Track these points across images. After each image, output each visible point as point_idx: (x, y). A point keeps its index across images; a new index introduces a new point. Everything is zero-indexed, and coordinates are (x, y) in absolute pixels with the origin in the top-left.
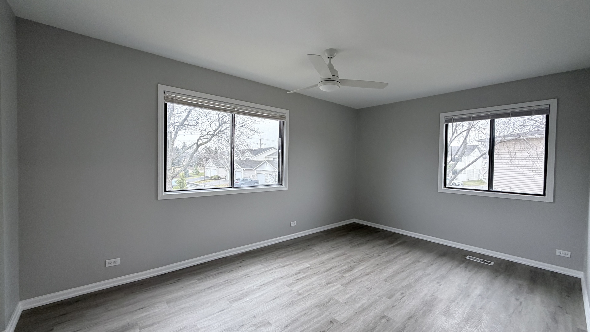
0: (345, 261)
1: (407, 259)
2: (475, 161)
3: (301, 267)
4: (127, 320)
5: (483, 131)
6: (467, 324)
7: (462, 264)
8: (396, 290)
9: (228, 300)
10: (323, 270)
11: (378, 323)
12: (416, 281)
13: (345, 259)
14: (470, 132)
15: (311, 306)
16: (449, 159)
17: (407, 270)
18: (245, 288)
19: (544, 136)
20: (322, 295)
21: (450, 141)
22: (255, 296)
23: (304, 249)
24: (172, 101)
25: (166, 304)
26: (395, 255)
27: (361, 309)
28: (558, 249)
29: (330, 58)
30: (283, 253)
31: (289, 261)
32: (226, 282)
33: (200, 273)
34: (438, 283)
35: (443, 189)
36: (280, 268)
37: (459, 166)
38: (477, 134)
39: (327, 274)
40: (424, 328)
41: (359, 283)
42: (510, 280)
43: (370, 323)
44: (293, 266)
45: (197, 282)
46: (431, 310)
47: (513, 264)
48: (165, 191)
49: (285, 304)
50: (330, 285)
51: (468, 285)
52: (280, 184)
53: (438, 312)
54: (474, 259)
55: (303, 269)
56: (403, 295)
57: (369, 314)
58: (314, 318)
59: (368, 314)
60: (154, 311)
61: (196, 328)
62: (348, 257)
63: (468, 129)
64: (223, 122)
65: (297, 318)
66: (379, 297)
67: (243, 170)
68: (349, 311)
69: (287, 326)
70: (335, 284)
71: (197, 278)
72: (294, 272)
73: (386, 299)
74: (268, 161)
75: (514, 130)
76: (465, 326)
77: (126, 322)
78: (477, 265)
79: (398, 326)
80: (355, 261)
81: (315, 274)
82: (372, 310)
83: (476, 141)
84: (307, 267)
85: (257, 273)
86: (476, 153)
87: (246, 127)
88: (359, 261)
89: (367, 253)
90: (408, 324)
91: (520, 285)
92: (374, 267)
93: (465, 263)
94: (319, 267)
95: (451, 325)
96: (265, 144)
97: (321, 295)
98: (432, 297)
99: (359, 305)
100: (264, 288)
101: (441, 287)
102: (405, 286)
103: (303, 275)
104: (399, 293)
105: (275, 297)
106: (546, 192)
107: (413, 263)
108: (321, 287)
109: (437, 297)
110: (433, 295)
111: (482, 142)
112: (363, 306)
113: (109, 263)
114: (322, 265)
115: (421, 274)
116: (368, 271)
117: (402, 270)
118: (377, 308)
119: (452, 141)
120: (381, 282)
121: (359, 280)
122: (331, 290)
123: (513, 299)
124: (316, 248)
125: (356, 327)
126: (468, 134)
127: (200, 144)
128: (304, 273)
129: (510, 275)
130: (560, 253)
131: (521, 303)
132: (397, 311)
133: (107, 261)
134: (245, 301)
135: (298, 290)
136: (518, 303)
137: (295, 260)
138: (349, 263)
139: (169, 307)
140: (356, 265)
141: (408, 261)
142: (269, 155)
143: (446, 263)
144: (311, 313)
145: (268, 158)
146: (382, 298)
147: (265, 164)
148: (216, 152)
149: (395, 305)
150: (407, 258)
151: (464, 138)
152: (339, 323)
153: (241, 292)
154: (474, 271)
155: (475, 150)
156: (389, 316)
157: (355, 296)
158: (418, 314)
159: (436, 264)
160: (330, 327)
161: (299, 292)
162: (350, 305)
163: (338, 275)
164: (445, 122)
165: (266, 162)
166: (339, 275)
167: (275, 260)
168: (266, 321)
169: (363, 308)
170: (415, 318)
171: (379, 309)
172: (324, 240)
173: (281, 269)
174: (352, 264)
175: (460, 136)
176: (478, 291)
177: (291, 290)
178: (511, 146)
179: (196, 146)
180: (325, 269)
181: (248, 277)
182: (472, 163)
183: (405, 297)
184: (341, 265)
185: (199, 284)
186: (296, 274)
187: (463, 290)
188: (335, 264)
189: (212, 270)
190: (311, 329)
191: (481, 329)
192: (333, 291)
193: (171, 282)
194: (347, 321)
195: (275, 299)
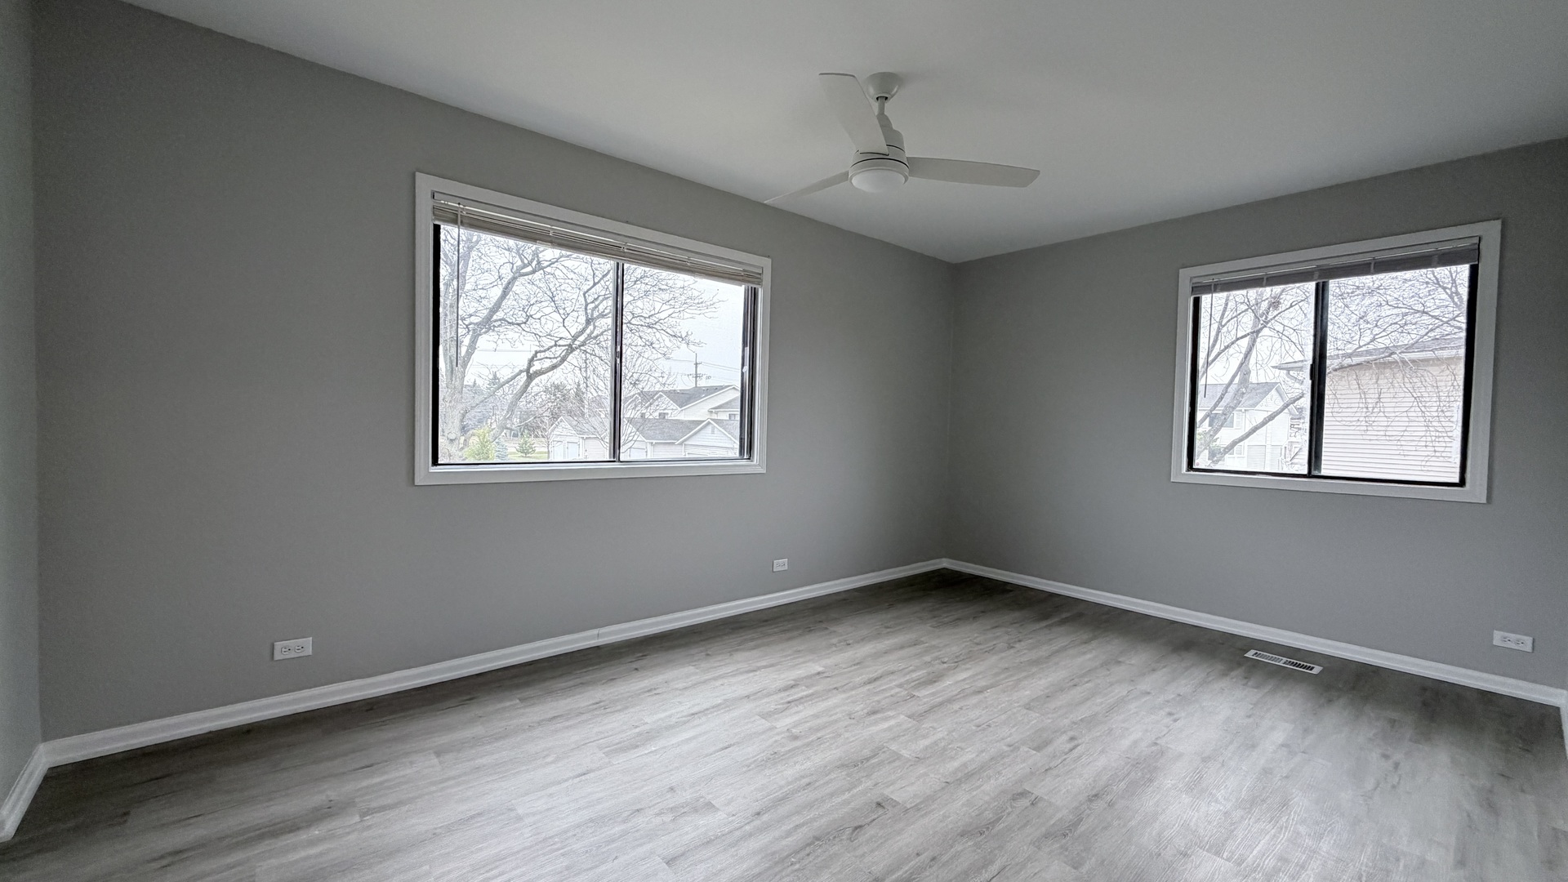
0: (917, 661)
1: (1088, 656)
2: (1270, 420)
3: (800, 672)
4: (329, 793)
5: (1294, 338)
6: (1249, 813)
7: (1235, 669)
8: (1057, 731)
9: (600, 748)
10: (858, 680)
11: (1007, 808)
12: (1111, 709)
13: (918, 655)
14: (1258, 340)
15: (825, 767)
16: (1199, 416)
17: (1087, 682)
18: (647, 720)
19: (1462, 352)
20: (853, 741)
22: (674, 740)
23: (808, 630)
24: (455, 219)
25: (434, 756)
26: (1054, 648)
27: (960, 775)
28: (1500, 629)
29: (883, 99)
30: (752, 640)
32: (596, 706)
33: (527, 684)
34: (1170, 714)
35: (1184, 474)
36: (741, 673)
37: (1225, 437)
38: (1277, 345)
39: (869, 690)
40: (1133, 823)
41: (956, 712)
43: (986, 810)
44: (777, 671)
45: (518, 704)
46: (1151, 781)
47: (1374, 672)
48: (435, 462)
49: (755, 761)
50: (879, 716)
51: (1251, 720)
52: (745, 457)
53: (1169, 783)
54: (1267, 658)
55: (803, 678)
56: (1076, 742)
57: (982, 788)
58: (832, 795)
59: (980, 787)
60: (402, 773)
61: (513, 814)
62: (927, 651)
63: (1254, 332)
64: (598, 314)
65: (788, 794)
66: (1010, 746)
67: (649, 445)
68: (927, 780)
69: (758, 814)
70: (890, 713)
71: (518, 696)
72: (780, 684)
73: (1027, 752)
74: (717, 421)
75: (1377, 335)
76: (1242, 818)
77: (324, 798)
78: (1275, 672)
79: (1060, 817)
80: (946, 660)
81: (836, 688)
82: (989, 778)
83: (1273, 367)
84: (813, 672)
85: (681, 685)
86: (1272, 402)
87: (659, 328)
88: (956, 660)
89: (978, 640)
90: (1088, 812)
91: (1393, 722)
92: (997, 674)
93: (1243, 668)
94: (850, 672)
95: (1206, 817)
96: (709, 377)
97: (854, 739)
98: (1154, 748)
99: (956, 764)
100: (699, 721)
101: (1179, 724)
102: (1081, 720)
103: (804, 691)
104: (1065, 738)
105: (727, 744)
106: (1468, 476)
107: (1102, 666)
108: (851, 721)
109: (1169, 748)
110: (1156, 744)
111: (1288, 370)
112: (967, 767)
113: (284, 650)
114: (856, 669)
115: (1125, 693)
116: (983, 683)
117: (1071, 684)
118: (1003, 771)
119: (1210, 363)
120: (1015, 710)
121: (956, 706)
122: (878, 729)
123: (1375, 756)
124: (840, 629)
125: (945, 817)
126: (1253, 345)
127: (535, 372)
128: (807, 687)
129: (1366, 699)
130: (1504, 639)
131: (1397, 766)
132: (1057, 780)
133: (278, 645)
134: (646, 752)
135: (788, 727)
136: (1390, 764)
137: (786, 656)
138: (929, 664)
139: (440, 763)
140: (948, 669)
141: (1088, 660)
142: (719, 407)
143: (1191, 666)
144: (827, 783)
145: (716, 413)
146: (1018, 748)
147: (709, 428)
148: (579, 394)
149: (1052, 765)
150: (1084, 653)
151: (1242, 356)
152: (899, 806)
153: (637, 730)
154: (1269, 688)
155: (1269, 396)
156: (1037, 792)
157: (943, 744)
158: (1115, 788)
159: (1165, 669)
160: (876, 816)
161: (794, 731)
162: (929, 766)
163: (898, 693)
164: (1192, 294)
165: (712, 422)
166: (903, 693)
167: (731, 655)
168: (702, 799)
169: (966, 772)
170: (1109, 798)
171: (1008, 775)
172: (861, 609)
173: (745, 676)
174: (937, 666)
175: (1231, 350)
176: (1279, 736)
177: (772, 728)
178: (1367, 378)
179: (524, 376)
180: (865, 677)
181: (656, 694)
182: (1264, 423)
183: (1079, 748)
184: (907, 668)
185: (522, 711)
186: (786, 689)
187: (1237, 733)
188: (892, 667)
189: (561, 676)
190: (823, 821)
191: (1286, 828)
192: (885, 730)
193: (450, 703)
194: (921, 803)
195: (726, 748)
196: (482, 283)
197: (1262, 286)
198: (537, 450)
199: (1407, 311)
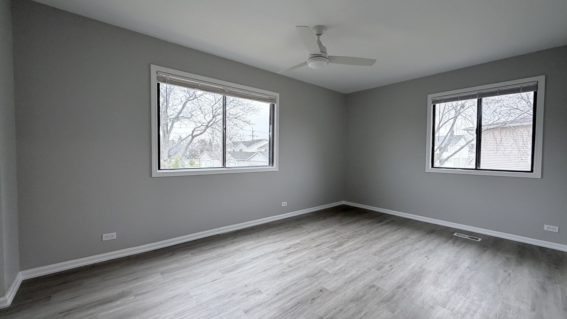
0: (334, 238)
1: (396, 236)
2: (461, 149)
3: (292, 243)
4: (123, 288)
5: (470, 119)
6: (455, 292)
7: (450, 240)
8: (385, 263)
9: (220, 271)
10: (313, 245)
11: (367, 291)
12: (405, 255)
13: (334, 236)
14: (457, 120)
15: (301, 277)
16: (436, 148)
17: (396, 245)
18: (237, 261)
19: (531, 123)
21: (437, 129)
22: (247, 268)
23: (294, 227)
24: (165, 82)
25: (160, 275)
26: (384, 233)
27: (350, 279)
28: (547, 224)
29: (319, 35)
30: (275, 231)
31: (279, 238)
32: (219, 256)
33: (194, 248)
34: (426, 257)
35: (430, 169)
36: (271, 243)
37: (445, 155)
38: (464, 122)
39: (317, 249)
40: (413, 296)
41: (349, 256)
42: (498, 254)
43: (360, 292)
44: (283, 242)
45: (190, 255)
46: (420, 281)
47: (500, 240)
48: (159, 169)
49: (276, 275)
50: (321, 258)
51: (456, 258)
52: (271, 165)
53: (426, 282)
54: (461, 236)
55: (293, 245)
56: (392, 267)
58: (304, 287)
59: (357, 284)
60: (149, 281)
61: (189, 295)
62: (337, 235)
63: (455, 117)
64: (217, 114)
65: (288, 287)
66: (368, 269)
67: (236, 161)
68: (339, 282)
69: (277, 294)
70: (325, 257)
71: (190, 253)
72: (284, 247)
73: (375, 271)
74: (261, 152)
75: (500, 117)
76: (453, 294)
77: (121, 290)
78: (465, 241)
79: (387, 294)
80: (344, 238)
81: (305, 249)
82: (361, 280)
83: (462, 130)
84: (297, 242)
85: (249, 248)
86: (462, 142)
87: (239, 119)
88: (348, 238)
89: (356, 230)
90: (397, 292)
91: (508, 259)
92: (364, 243)
93: (453, 239)
94: (310, 243)
95: (440, 294)
96: (257, 136)
97: (312, 267)
98: (421, 269)
99: (349, 276)
100: (255, 261)
101: (430, 260)
102: (394, 259)
103: (293, 249)
104: (388, 265)
105: (266, 269)
106: (534, 168)
107: (402, 239)
108: (310, 260)
109: (426, 269)
110: (421, 267)
111: (468, 130)
112: (352, 277)
113: (106, 237)
114: (312, 242)
115: (410, 249)
116: (358, 246)
117: (391, 246)
118: (366, 278)
119: (439, 129)
120: (370, 256)
121: (348, 255)
122: (321, 263)
123: (501, 271)
124: (306, 227)
125: (345, 295)
126: (455, 122)
127: (194, 135)
129: (498, 250)
130: (548, 228)
131: (509, 274)
132: (385, 281)
133: (104, 235)
134: (237, 272)
135: (288, 263)
136: (507, 274)
137: (286, 237)
138: (338, 239)
139: (163, 277)
140: (345, 241)
141: (396, 237)
142: (261, 147)
143: (434, 239)
144: (302, 283)
145: (260, 149)
146: (371, 270)
147: (258, 155)
148: (211, 143)
149: (384, 275)
151: (451, 126)
152: (328, 291)
153: (233, 264)
154: (462, 247)
155: (461, 140)
156: (379, 285)
157: (344, 268)
158: (406, 283)
159: (425, 240)
160: (320, 295)
161: (290, 264)
162: (339, 276)
163: (327, 250)
164: (432, 104)
165: (259, 152)
166: (329, 250)
167: (267, 237)
168: (257, 289)
169: (353, 278)
170: (404, 287)
171: (368, 279)
172: (314, 220)
174: (341, 240)
175: (447, 124)
176: (466, 264)
177: (282, 263)
178: (497, 133)
179: (191, 137)
180: (315, 244)
181: (240, 251)
182: (459, 150)
183: (393, 269)
184: (331, 241)
185: (191, 258)
186: (287, 249)
187: (451, 263)
188: (325, 240)
189: (205, 245)
190: (301, 297)
191: (469, 297)
192: (323, 264)
193: (166, 255)
194: (336, 290)
195: (266, 271)
196: (175, 104)
197: (458, 100)
198: (196, 163)
199: (511, 108)
